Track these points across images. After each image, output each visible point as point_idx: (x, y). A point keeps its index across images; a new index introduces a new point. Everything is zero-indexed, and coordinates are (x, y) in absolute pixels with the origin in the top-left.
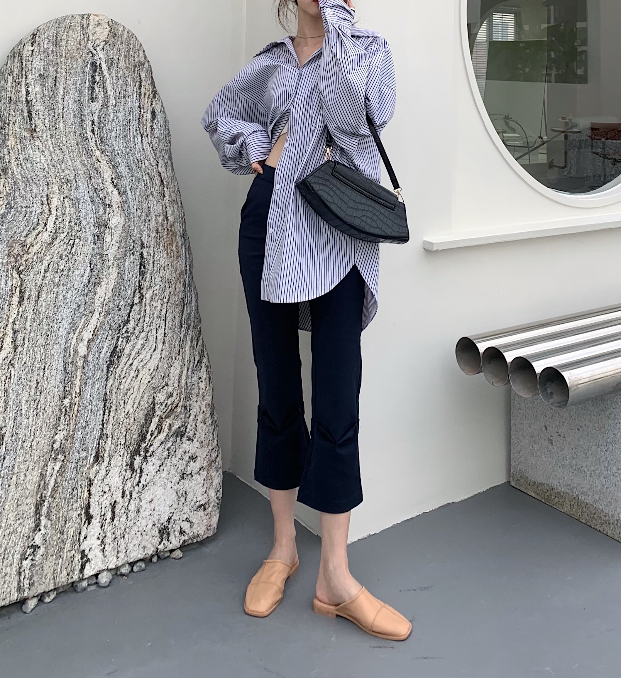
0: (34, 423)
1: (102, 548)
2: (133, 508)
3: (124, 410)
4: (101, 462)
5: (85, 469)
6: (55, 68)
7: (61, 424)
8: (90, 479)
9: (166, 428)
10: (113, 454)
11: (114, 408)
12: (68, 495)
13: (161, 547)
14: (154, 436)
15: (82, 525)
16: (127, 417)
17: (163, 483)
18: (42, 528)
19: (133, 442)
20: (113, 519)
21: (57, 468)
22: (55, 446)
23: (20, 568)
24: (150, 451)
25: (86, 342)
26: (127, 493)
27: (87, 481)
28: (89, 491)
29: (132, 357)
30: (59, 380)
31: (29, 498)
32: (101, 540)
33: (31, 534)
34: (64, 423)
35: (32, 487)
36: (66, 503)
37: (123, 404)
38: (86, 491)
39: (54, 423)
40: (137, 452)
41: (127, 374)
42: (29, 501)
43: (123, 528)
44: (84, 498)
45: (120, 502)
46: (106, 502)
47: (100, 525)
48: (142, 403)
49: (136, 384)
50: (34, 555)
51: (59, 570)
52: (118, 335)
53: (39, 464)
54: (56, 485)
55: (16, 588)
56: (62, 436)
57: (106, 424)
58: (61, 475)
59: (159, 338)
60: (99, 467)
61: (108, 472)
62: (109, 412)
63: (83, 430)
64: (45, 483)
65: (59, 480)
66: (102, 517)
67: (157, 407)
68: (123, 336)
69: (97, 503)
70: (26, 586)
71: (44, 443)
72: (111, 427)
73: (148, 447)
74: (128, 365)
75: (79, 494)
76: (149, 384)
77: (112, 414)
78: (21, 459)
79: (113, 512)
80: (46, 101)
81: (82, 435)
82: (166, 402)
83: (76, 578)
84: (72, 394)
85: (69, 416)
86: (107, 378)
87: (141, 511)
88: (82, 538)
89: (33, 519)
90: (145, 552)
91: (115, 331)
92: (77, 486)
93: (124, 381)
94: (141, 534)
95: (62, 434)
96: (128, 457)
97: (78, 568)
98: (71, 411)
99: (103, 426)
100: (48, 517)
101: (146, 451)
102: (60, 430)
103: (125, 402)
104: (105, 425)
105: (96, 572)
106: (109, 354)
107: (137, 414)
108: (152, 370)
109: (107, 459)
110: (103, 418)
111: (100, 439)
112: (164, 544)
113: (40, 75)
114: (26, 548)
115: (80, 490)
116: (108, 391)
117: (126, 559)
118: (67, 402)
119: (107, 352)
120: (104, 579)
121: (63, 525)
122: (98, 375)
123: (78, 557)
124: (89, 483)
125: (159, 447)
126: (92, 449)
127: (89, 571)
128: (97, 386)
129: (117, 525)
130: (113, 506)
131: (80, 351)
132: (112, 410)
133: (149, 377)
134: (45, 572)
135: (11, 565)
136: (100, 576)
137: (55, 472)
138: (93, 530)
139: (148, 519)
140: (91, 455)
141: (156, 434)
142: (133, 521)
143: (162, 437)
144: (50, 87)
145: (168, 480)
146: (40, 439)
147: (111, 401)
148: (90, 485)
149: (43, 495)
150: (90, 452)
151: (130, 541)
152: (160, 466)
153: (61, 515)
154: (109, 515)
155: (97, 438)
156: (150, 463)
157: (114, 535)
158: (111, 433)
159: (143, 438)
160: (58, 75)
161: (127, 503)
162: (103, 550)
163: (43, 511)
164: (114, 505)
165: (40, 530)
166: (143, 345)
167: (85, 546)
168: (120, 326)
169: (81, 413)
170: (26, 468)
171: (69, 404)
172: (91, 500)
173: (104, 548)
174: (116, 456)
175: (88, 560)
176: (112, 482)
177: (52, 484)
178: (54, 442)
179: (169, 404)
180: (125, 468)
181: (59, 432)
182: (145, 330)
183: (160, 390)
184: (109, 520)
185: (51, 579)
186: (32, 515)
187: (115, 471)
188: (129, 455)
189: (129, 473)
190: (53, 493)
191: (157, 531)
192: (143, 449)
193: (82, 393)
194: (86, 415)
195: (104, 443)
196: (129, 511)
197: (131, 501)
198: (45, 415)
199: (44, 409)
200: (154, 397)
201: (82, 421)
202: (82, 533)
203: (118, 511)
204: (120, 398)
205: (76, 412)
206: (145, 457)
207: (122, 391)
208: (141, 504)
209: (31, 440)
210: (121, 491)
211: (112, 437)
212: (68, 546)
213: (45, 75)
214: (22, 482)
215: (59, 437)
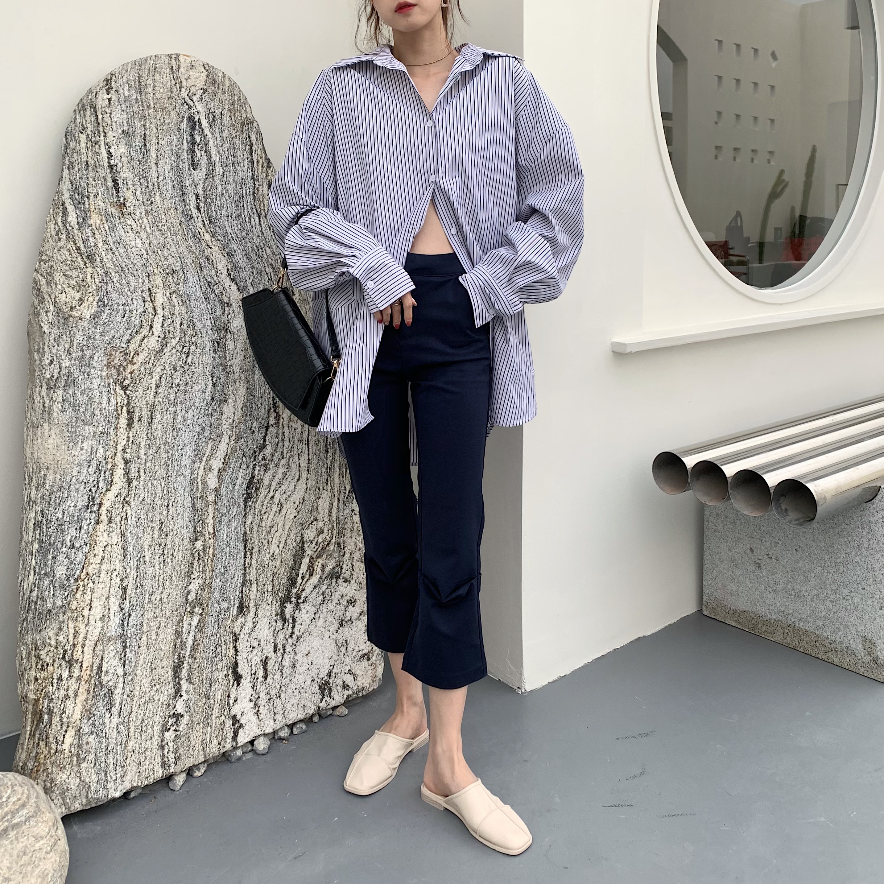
0: (161, 572)
1: (255, 711)
2: (287, 664)
3: (268, 551)
4: (246, 613)
5: (228, 623)
6: (142, 123)
7: (194, 571)
8: (235, 634)
9: (319, 569)
10: (260, 603)
11: (256, 549)
12: (211, 654)
13: (323, 705)
14: (305, 580)
15: (231, 687)
16: (272, 558)
17: (320, 632)
18: (183, 693)
19: (281, 587)
20: (266, 678)
21: (195, 623)
22: (189, 597)
23: (162, 741)
24: (303, 596)
25: (216, 472)
26: (280, 646)
27: (231, 636)
28: (235, 647)
29: (272, 488)
30: (187, 519)
31: (164, 659)
32: (254, 702)
33: (171, 702)
34: (198, 570)
35: (166, 647)
36: (209, 663)
37: (266, 544)
38: (231, 648)
39: (186, 570)
40: (287, 599)
41: (268, 509)
42: (164, 663)
43: (278, 687)
44: (230, 655)
45: (273, 658)
46: (256, 659)
47: (251, 685)
48: (289, 542)
49: (280, 520)
50: (177, 725)
51: (208, 739)
52: (254, 463)
53: (172, 620)
54: (196, 643)
55: (160, 764)
56: (197, 585)
57: (249, 569)
58: (200, 631)
59: (302, 465)
60: (245, 618)
61: (255, 624)
62: (251, 554)
63: (222, 577)
64: (181, 642)
65: (198, 637)
66: (253, 676)
67: (306, 546)
68: (260, 464)
69: (246, 660)
70: (171, 761)
71: (177, 595)
72: (255, 572)
73: (299, 592)
74: (268, 498)
75: (223, 652)
76: (295, 520)
77: (255, 556)
78: (151, 615)
79: (266, 670)
80: (136, 167)
81: (221, 583)
82: (316, 539)
83: (228, 746)
84: (204, 535)
85: (204, 561)
86: (245, 514)
87: (297, 666)
88: (231, 702)
89: (172, 684)
90: (306, 711)
91: (250, 458)
92: (220, 642)
93: (265, 517)
94: (300, 692)
95: (197, 583)
96: (277, 605)
97: (230, 735)
98: (205, 555)
99: (246, 571)
100: (189, 680)
101: (298, 597)
102: (194, 579)
103: (268, 541)
104: (247, 569)
105: (252, 738)
106: (244, 486)
107: (284, 555)
108: (297, 503)
109: (252, 609)
110: (245, 561)
111: (243, 586)
112: (326, 701)
113: (123, 131)
114: (167, 717)
115: (224, 647)
116: (248, 529)
117: (284, 721)
118: (199, 544)
119: (242, 483)
120: (262, 745)
121: (208, 688)
122: (234, 511)
123: (229, 723)
124: (234, 638)
125: (312, 591)
126: (234, 598)
127: (243, 738)
128: (234, 525)
129: (271, 683)
130: (265, 663)
131: (209, 483)
132: (254, 551)
133: (295, 511)
134: (193, 743)
135: (151, 738)
136: (255, 742)
137: (193, 628)
138: (244, 691)
139: (305, 674)
140: (234, 605)
141: (307, 576)
142: (288, 678)
143: (315, 580)
144: (138, 148)
145: (325, 628)
146: (171, 591)
147: (253, 541)
148: (236, 640)
149: (181, 655)
150: (232, 602)
151: (287, 701)
152: (315, 613)
153: (204, 677)
154: (261, 673)
155: (239, 585)
156: (304, 611)
157: (269, 696)
158: (255, 579)
159: (292, 582)
160: (147, 132)
161: (281, 658)
162: (257, 713)
163: (182, 674)
164: (265, 661)
165: (181, 696)
166: (285, 474)
167: (236, 710)
168: (256, 452)
169: (218, 556)
170: (158, 625)
171: (202, 547)
172: (237, 657)
173: (258, 711)
174: (264, 605)
175: (241, 726)
176: (261, 636)
177: (190, 642)
178: (188, 593)
179: (320, 541)
180: (275, 618)
181: (193, 581)
182: (285, 456)
183: (309, 525)
184: (261, 679)
185: (200, 751)
186: (170, 679)
187: (263, 624)
188: (279, 602)
189: (280, 623)
190: (193, 652)
191: (317, 688)
192: (294, 595)
193: (216, 533)
194: (224, 559)
195: (248, 591)
196: (284, 667)
197: (285, 655)
198: (174, 562)
199: (173, 555)
200: (302, 535)
201: (220, 566)
202: (231, 696)
203: (271, 667)
204: (262, 537)
205: (211, 556)
206: (297, 604)
207: (264, 529)
208: (296, 658)
209: (160, 592)
210: (273, 644)
211: (257, 584)
212: (216, 712)
213: (130, 132)
214: (154, 641)
215: (194, 587)
